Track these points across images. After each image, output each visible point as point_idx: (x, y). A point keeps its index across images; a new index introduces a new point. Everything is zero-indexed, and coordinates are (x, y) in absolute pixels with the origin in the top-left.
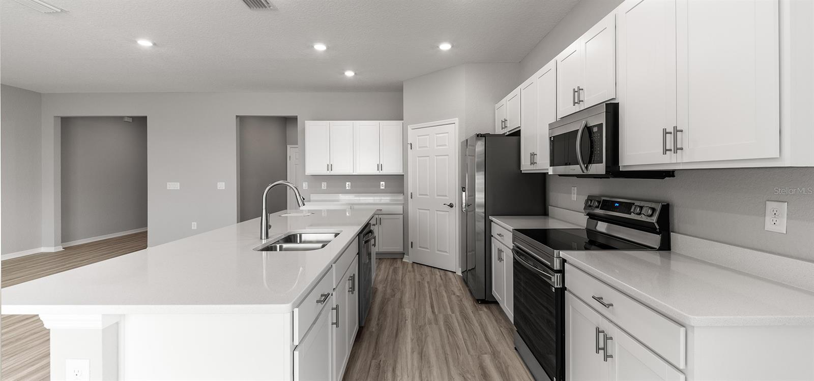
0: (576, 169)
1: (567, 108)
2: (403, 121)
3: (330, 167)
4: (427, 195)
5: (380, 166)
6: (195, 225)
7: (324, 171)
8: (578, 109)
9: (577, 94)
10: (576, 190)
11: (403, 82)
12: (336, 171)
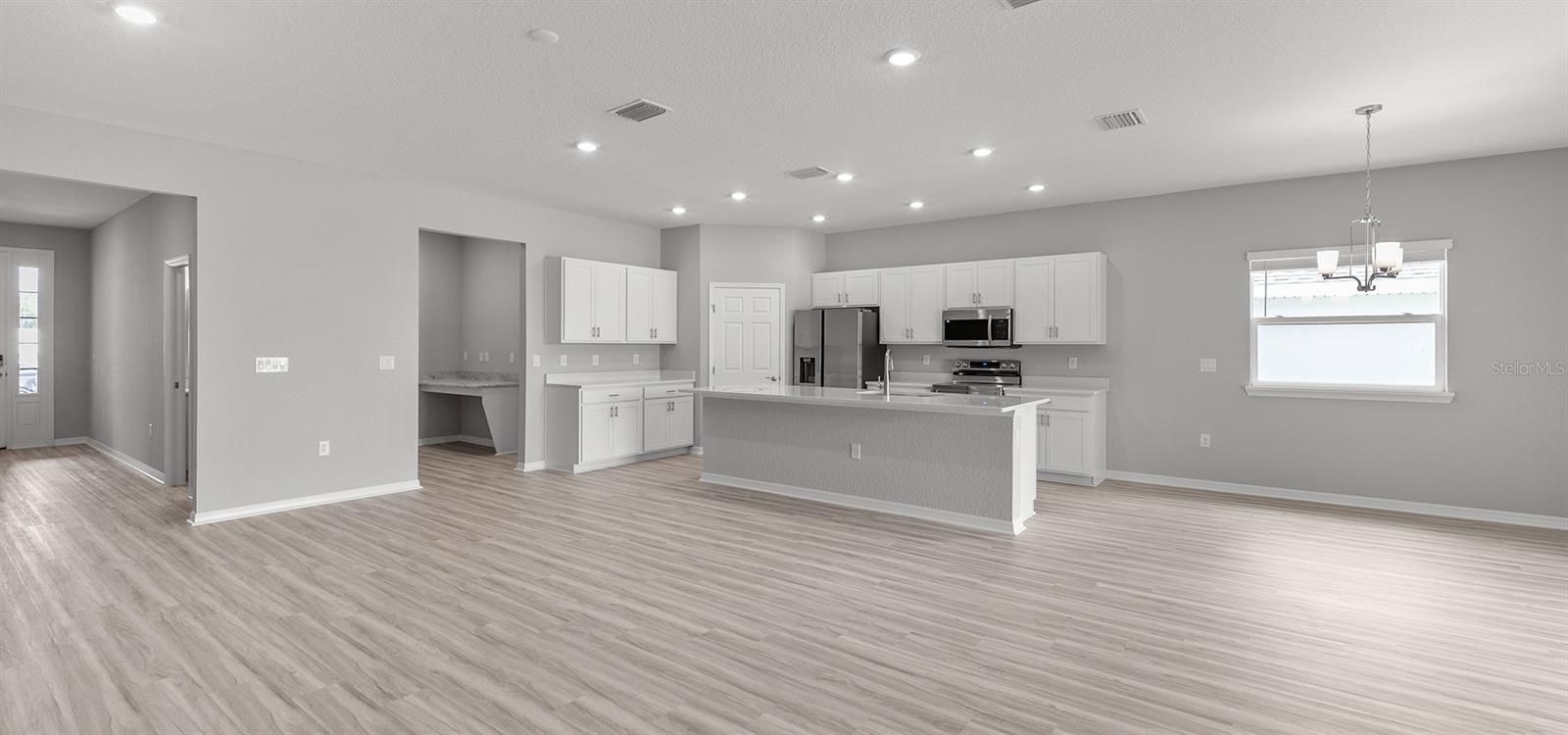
0: (986, 343)
1: (965, 303)
2: (675, 273)
3: (596, 331)
4: (738, 369)
5: (653, 333)
6: (325, 448)
7: (588, 338)
8: (974, 305)
9: (976, 298)
10: (929, 356)
11: (698, 225)
12: (604, 338)
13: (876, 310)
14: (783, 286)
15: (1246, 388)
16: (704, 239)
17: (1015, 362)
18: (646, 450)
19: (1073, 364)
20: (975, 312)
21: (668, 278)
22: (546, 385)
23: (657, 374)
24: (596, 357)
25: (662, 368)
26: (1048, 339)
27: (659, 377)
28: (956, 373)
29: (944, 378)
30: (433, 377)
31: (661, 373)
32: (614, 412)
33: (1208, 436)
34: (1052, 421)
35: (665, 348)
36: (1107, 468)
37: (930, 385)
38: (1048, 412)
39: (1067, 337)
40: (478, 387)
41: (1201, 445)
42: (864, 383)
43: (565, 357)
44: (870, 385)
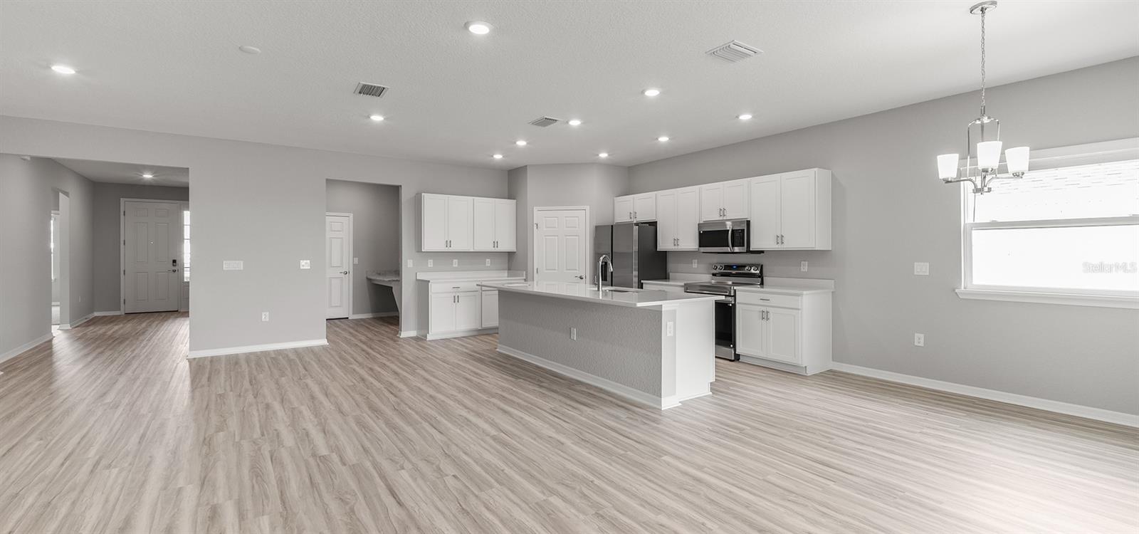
0: (728, 249)
1: (715, 217)
2: (515, 201)
3: (448, 243)
4: (555, 270)
5: (495, 244)
6: (265, 317)
7: (443, 248)
8: (721, 218)
9: (722, 212)
10: (696, 261)
11: (526, 166)
12: (454, 248)
13: (654, 224)
14: (588, 208)
15: (957, 291)
16: (530, 174)
17: (756, 266)
18: (483, 326)
19: (805, 267)
20: (723, 223)
21: (506, 206)
22: (416, 279)
23: (506, 273)
24: (455, 261)
25: (509, 269)
26: (777, 246)
27: (506, 275)
28: (714, 275)
29: (706, 278)
30: (379, 274)
31: (508, 273)
32: (456, 299)
33: (922, 336)
34: (771, 316)
35: (510, 255)
36: (833, 360)
37: (683, 284)
38: (768, 309)
39: (791, 244)
40: (389, 281)
41: (916, 344)
42: (639, 281)
43: (432, 261)
44: (646, 283)
